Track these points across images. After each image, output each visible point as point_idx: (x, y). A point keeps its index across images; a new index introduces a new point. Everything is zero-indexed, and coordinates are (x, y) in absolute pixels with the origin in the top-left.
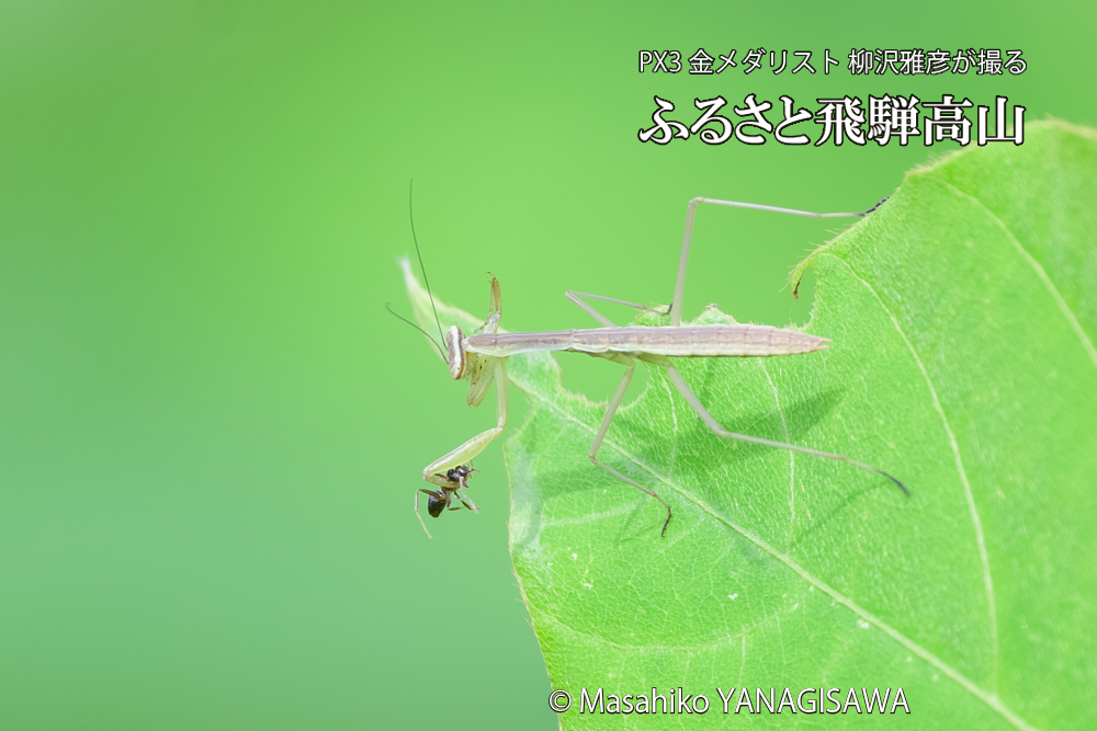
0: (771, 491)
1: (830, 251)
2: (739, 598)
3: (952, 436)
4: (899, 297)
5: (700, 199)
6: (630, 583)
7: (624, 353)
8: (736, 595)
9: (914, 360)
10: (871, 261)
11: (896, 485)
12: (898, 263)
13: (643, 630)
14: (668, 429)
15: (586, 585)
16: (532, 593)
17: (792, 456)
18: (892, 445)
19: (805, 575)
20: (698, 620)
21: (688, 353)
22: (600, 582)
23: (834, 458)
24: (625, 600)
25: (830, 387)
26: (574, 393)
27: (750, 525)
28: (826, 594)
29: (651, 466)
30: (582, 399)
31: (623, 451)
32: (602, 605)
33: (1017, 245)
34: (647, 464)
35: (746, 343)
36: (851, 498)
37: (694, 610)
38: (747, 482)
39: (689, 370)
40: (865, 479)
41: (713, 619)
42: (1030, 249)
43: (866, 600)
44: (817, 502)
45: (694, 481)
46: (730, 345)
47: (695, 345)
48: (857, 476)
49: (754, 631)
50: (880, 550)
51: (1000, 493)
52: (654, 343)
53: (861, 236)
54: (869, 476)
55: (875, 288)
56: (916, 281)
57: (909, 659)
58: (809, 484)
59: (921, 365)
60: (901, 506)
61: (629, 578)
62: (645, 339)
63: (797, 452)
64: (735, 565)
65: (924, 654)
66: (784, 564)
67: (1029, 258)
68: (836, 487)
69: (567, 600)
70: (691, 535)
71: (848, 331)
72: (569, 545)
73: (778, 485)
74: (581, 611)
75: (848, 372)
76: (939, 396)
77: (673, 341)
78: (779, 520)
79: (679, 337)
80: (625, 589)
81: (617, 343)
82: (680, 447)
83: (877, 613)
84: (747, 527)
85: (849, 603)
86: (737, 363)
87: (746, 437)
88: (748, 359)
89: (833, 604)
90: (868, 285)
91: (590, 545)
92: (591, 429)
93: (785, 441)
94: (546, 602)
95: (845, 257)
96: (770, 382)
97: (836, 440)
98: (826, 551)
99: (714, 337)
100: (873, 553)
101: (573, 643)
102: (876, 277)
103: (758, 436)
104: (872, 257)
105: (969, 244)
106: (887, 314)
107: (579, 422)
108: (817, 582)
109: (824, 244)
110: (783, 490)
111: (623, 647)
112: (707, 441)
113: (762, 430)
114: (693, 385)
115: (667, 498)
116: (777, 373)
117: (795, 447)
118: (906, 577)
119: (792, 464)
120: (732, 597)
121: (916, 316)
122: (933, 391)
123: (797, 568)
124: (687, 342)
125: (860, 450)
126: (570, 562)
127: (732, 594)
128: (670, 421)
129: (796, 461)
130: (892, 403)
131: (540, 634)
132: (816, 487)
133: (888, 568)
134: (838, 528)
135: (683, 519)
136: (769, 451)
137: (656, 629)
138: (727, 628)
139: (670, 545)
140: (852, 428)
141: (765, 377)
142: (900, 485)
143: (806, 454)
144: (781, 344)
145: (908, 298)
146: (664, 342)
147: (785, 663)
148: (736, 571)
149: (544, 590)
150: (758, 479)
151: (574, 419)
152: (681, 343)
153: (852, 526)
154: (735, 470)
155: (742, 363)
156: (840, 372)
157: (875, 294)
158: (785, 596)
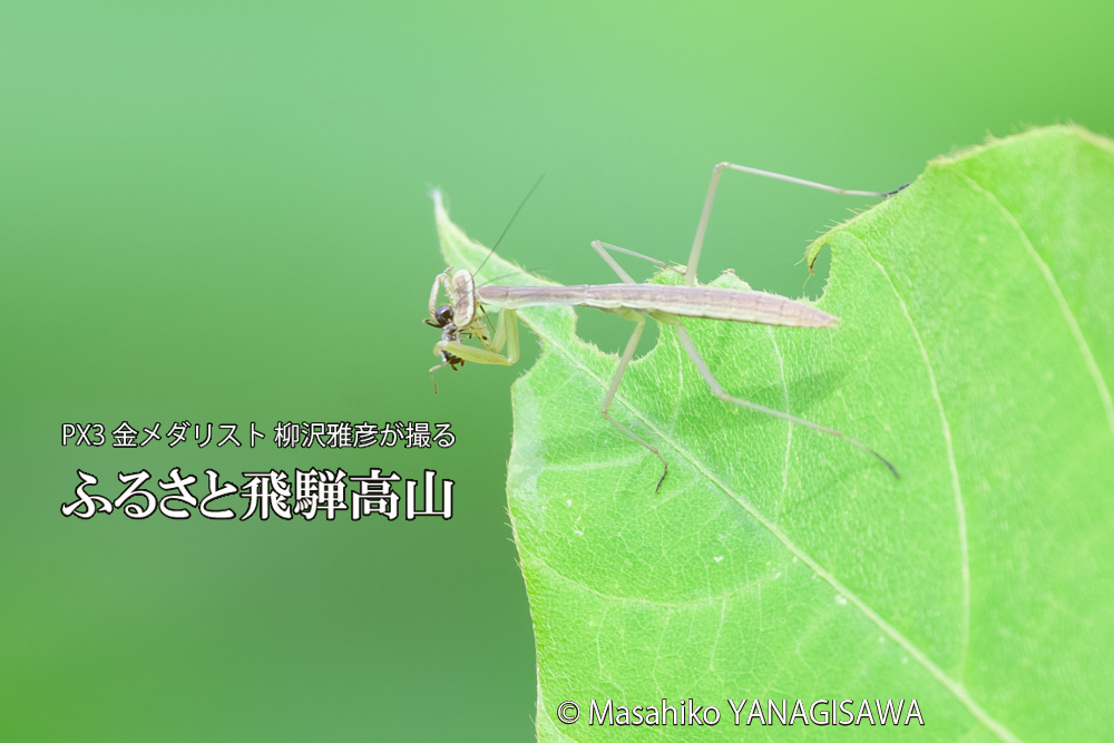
0: (767, 460)
1: (849, 230)
2: (724, 561)
3: (946, 425)
4: (910, 284)
5: (725, 164)
6: (619, 535)
7: (637, 310)
8: (721, 558)
9: (918, 347)
10: (887, 245)
11: (887, 468)
12: (912, 249)
13: (628, 582)
14: (674, 387)
15: (577, 532)
16: (523, 534)
17: (791, 428)
18: (887, 427)
19: (790, 545)
20: (682, 578)
21: (700, 313)
22: (591, 530)
23: (831, 433)
24: (614, 551)
25: (834, 364)
26: (587, 342)
27: (742, 491)
28: (809, 567)
29: (653, 422)
30: (593, 348)
31: (628, 405)
32: (591, 554)
33: (1028, 244)
34: (650, 419)
35: (757, 310)
36: (844, 476)
37: (679, 568)
38: (744, 448)
39: (700, 331)
40: (858, 458)
41: (696, 579)
42: (1040, 250)
43: (846, 576)
44: (809, 475)
45: (693, 441)
46: (742, 311)
47: (707, 306)
48: (850, 454)
49: (735, 595)
50: (865, 529)
51: (986, 486)
52: (667, 301)
53: (880, 218)
54: (862, 455)
55: (888, 271)
56: (927, 268)
57: (882, 640)
58: (804, 457)
59: (924, 352)
60: (890, 488)
61: (620, 530)
62: (658, 297)
63: (795, 424)
64: (723, 529)
65: (896, 635)
66: (771, 532)
67: (1038, 259)
68: (830, 463)
69: (557, 545)
70: (684, 494)
71: (858, 310)
72: (565, 491)
73: (774, 454)
74: (569, 557)
75: (853, 350)
76: (938, 384)
77: (686, 300)
78: (771, 489)
79: (692, 297)
80: (614, 540)
81: (630, 299)
82: (683, 406)
83: (855, 591)
84: (739, 492)
85: (830, 578)
86: (747, 330)
87: (748, 403)
88: (758, 326)
89: (814, 577)
90: (881, 267)
91: (585, 493)
92: (599, 380)
93: (785, 412)
94: (536, 544)
95: (862, 237)
96: (778, 352)
97: (834, 418)
98: (813, 523)
99: (727, 301)
100: (858, 531)
101: (559, 587)
102: (890, 261)
103: (760, 403)
104: (888, 240)
105: (982, 238)
106: (897, 299)
107: (588, 370)
108: (801, 555)
109: (844, 222)
110: (778, 460)
111: (606, 597)
112: (710, 403)
113: (765, 399)
114: (702, 347)
115: (665, 455)
116: (785, 344)
117: (795, 418)
118: (887, 558)
119: (790, 435)
120: (718, 559)
121: (924, 303)
122: (932, 379)
123: (783, 538)
124: (700, 304)
125: (856, 428)
126: (564, 508)
127: (717, 556)
128: (676, 380)
129: (794, 433)
130: (892, 386)
131: (527, 575)
132: (810, 461)
133: (871, 548)
134: (827, 502)
135: (679, 477)
136: (769, 420)
137: (640, 583)
138: (709, 589)
139: (663, 502)
140: (850, 406)
141: (773, 347)
142: (891, 467)
143: (804, 427)
144: (792, 316)
145: (919, 285)
146: (676, 301)
147: (761, 630)
148: (724, 534)
149: (536, 532)
150: (755, 446)
151: (584, 368)
152: (693, 303)
153: (840, 503)
154: (734, 434)
155: (753, 330)
156: (844, 350)
157: (887, 277)
158: (768, 564)
